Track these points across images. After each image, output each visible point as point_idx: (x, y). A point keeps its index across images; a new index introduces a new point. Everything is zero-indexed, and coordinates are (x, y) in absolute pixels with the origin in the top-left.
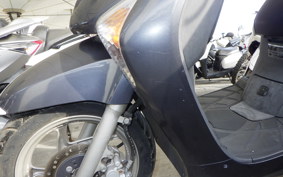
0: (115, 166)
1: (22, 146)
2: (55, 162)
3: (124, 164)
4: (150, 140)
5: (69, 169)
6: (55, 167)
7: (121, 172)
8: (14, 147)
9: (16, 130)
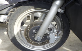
0: (54, 32)
1: (16, 20)
2: (29, 28)
3: (58, 32)
4: (69, 23)
5: (34, 31)
6: (28, 30)
7: (56, 35)
8: (13, 19)
9: (13, 13)
